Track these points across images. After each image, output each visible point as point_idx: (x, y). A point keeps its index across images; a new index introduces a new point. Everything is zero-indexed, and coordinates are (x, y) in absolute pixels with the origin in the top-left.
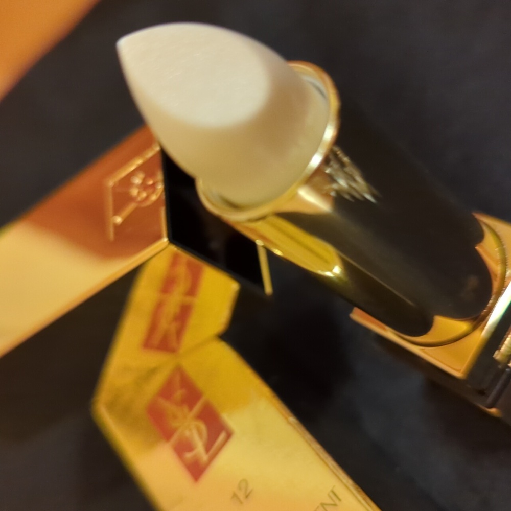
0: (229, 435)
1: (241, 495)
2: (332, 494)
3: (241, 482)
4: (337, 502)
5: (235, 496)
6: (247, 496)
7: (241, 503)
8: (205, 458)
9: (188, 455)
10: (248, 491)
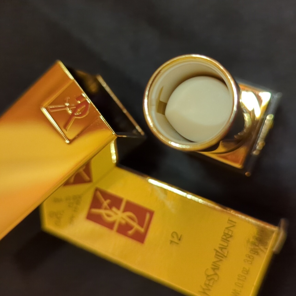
0: (152, 213)
1: (176, 240)
2: (230, 222)
3: (172, 233)
4: (234, 224)
5: (171, 242)
6: (180, 240)
7: (178, 244)
8: (142, 230)
9: (130, 232)
10: (179, 237)
